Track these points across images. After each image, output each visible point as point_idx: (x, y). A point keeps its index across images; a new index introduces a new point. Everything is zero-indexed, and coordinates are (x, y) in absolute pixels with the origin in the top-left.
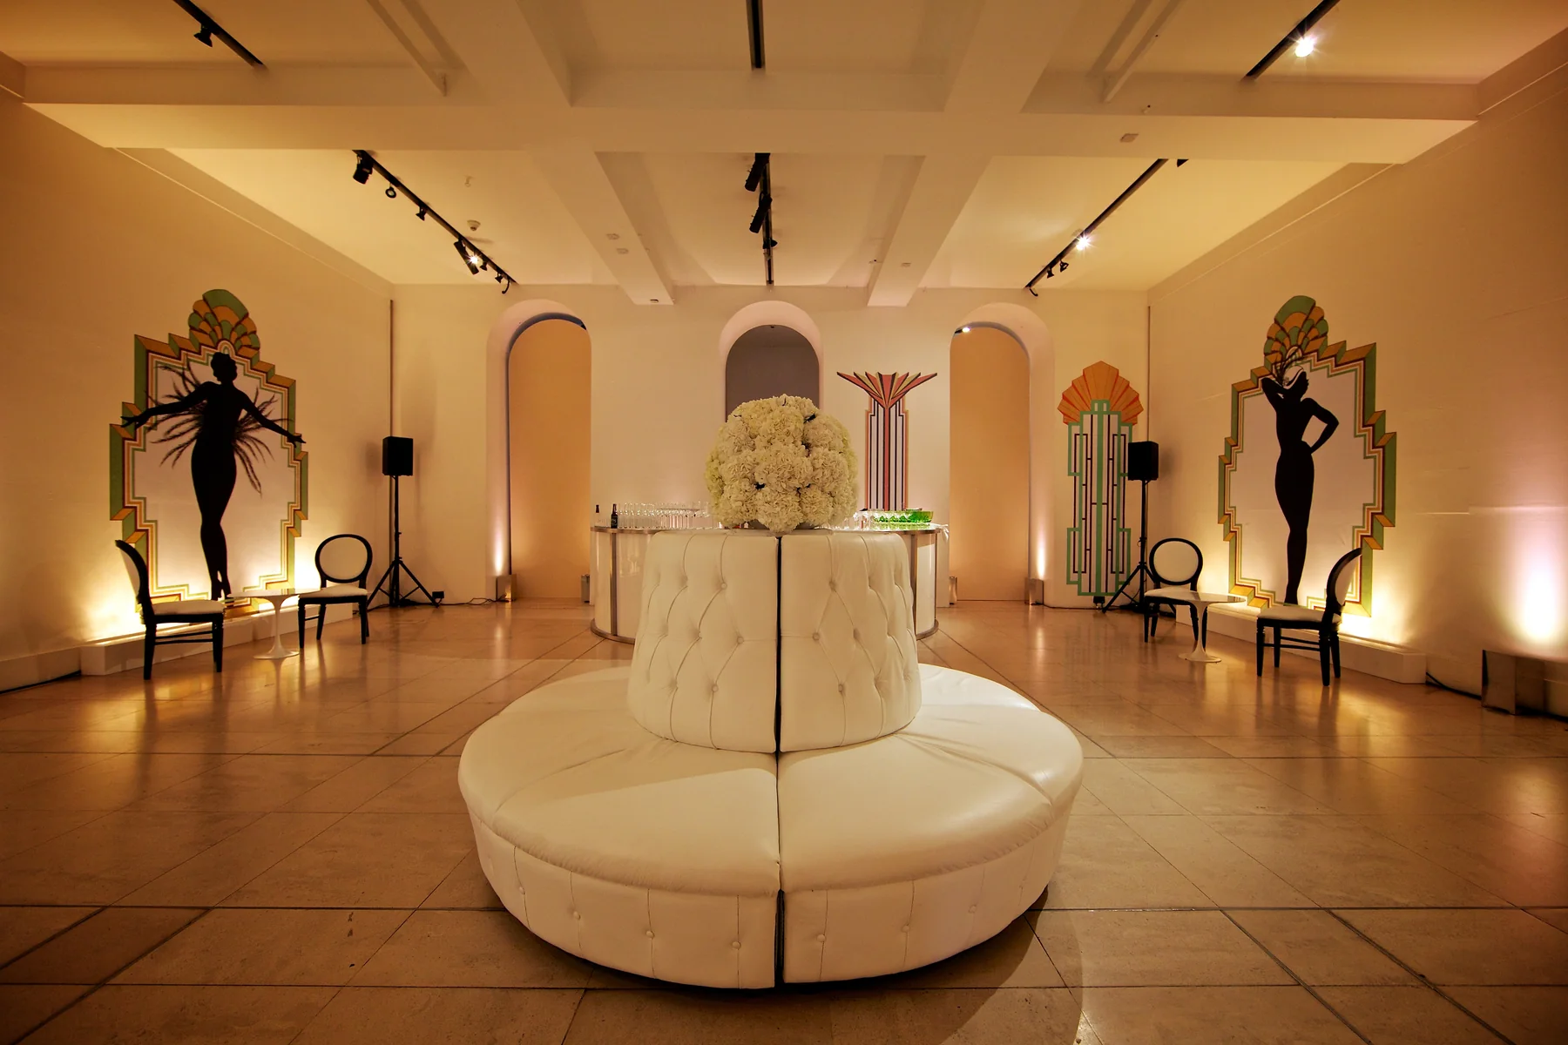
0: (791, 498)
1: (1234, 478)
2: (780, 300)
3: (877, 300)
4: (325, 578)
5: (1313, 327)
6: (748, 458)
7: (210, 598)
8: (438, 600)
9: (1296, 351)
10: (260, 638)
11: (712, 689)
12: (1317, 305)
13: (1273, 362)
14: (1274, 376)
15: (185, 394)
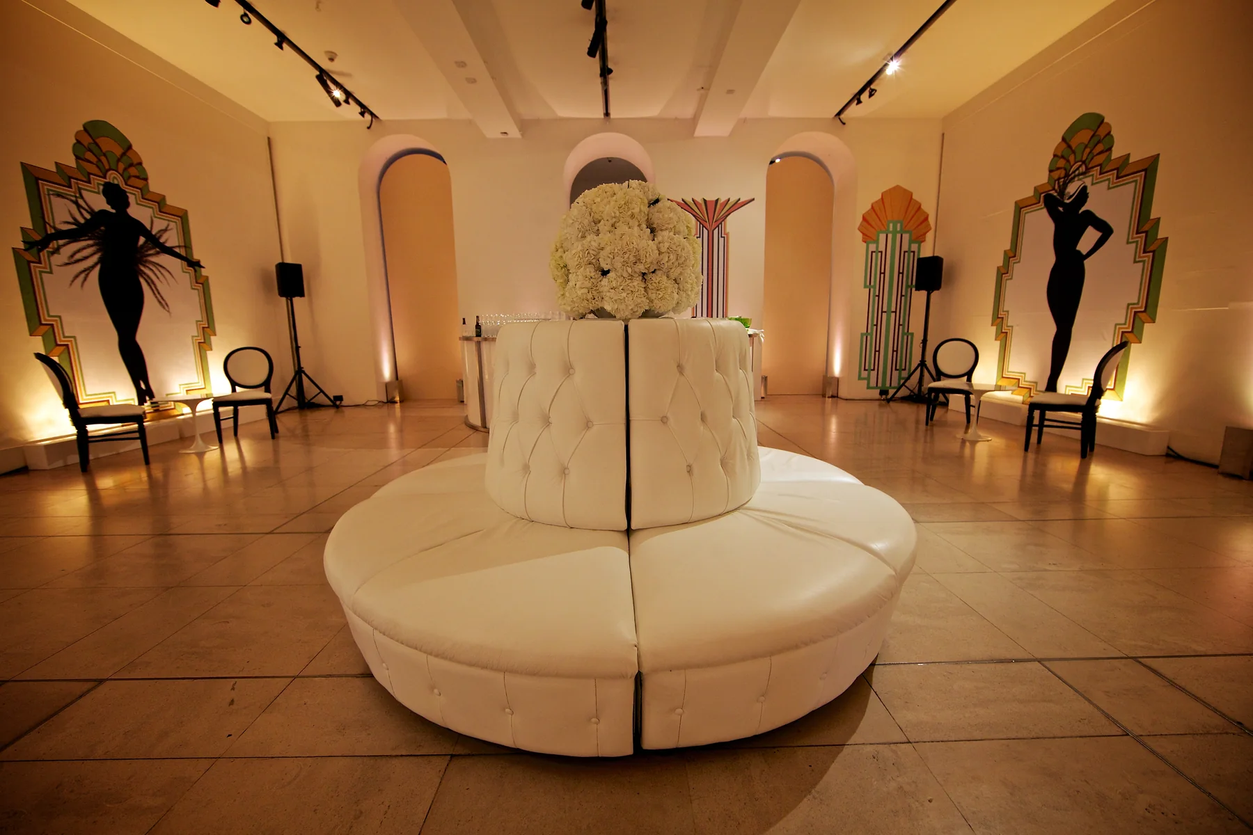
0: (637, 283)
1: (1010, 286)
2: (617, 132)
3: (702, 130)
4: (234, 384)
5: (1099, 142)
6: (593, 243)
7: (137, 403)
8: (338, 403)
9: (1080, 166)
10: (184, 435)
11: (564, 472)
12: (1105, 121)
13: (1056, 177)
14: (1056, 192)
15: (82, 221)
